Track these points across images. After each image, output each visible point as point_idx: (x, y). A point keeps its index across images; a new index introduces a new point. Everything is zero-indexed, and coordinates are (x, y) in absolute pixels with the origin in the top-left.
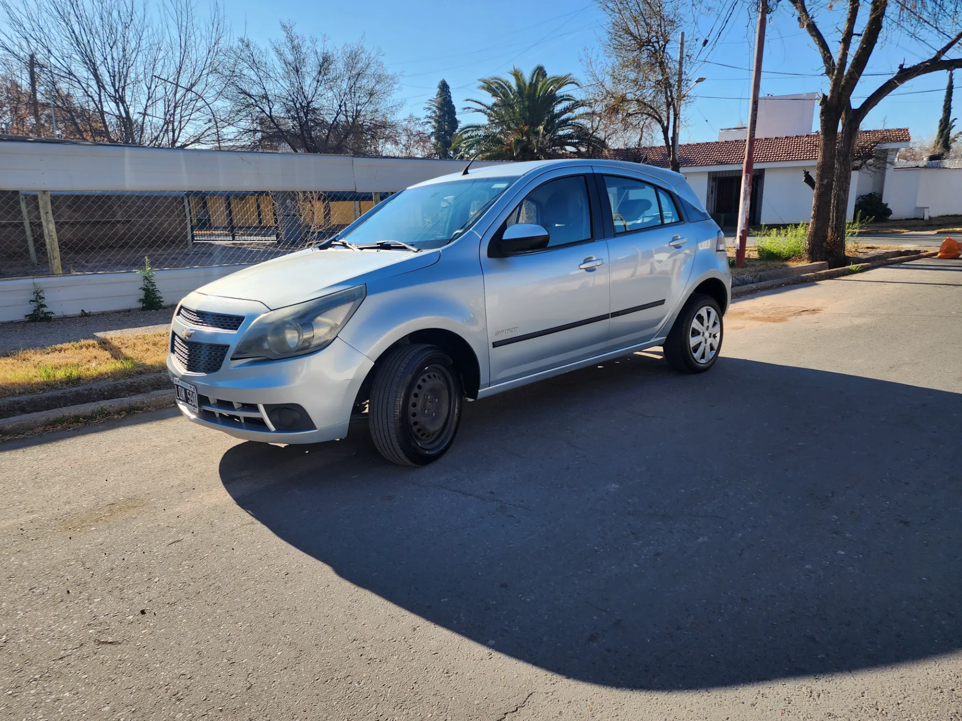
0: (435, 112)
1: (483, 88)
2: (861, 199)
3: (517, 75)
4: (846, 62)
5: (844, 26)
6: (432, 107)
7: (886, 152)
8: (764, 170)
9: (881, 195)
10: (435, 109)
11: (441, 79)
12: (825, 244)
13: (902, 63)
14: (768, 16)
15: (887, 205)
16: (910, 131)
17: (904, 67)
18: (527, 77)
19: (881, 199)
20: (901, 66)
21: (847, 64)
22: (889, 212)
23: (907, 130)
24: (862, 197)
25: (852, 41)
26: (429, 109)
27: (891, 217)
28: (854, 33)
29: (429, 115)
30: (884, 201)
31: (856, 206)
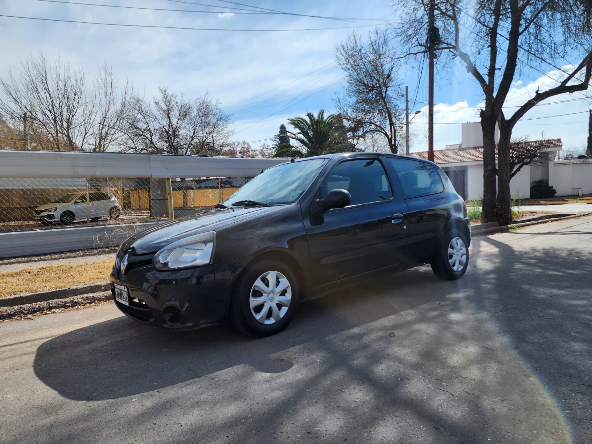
0: (278, 142)
1: (291, 124)
2: (534, 184)
3: (310, 116)
4: (493, 88)
5: (488, 64)
6: (277, 139)
7: (547, 153)
8: (467, 166)
9: (547, 181)
10: (278, 140)
11: (281, 124)
12: (495, 210)
13: (537, 90)
14: (435, 60)
15: (552, 187)
16: (562, 140)
17: (539, 92)
18: (316, 116)
19: (548, 184)
20: (537, 92)
21: (495, 89)
22: (554, 192)
23: (560, 139)
24: (534, 182)
25: (495, 73)
26: (275, 140)
27: (556, 195)
28: (496, 68)
29: (275, 144)
30: (550, 184)
31: (531, 188)
